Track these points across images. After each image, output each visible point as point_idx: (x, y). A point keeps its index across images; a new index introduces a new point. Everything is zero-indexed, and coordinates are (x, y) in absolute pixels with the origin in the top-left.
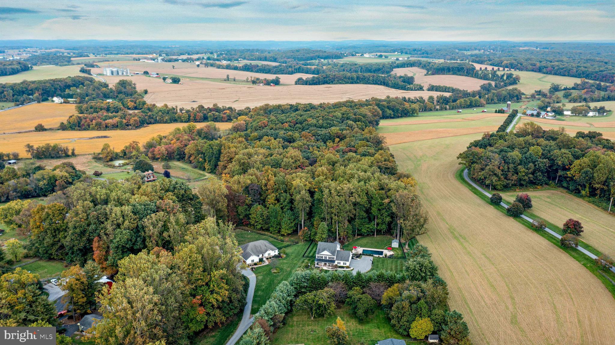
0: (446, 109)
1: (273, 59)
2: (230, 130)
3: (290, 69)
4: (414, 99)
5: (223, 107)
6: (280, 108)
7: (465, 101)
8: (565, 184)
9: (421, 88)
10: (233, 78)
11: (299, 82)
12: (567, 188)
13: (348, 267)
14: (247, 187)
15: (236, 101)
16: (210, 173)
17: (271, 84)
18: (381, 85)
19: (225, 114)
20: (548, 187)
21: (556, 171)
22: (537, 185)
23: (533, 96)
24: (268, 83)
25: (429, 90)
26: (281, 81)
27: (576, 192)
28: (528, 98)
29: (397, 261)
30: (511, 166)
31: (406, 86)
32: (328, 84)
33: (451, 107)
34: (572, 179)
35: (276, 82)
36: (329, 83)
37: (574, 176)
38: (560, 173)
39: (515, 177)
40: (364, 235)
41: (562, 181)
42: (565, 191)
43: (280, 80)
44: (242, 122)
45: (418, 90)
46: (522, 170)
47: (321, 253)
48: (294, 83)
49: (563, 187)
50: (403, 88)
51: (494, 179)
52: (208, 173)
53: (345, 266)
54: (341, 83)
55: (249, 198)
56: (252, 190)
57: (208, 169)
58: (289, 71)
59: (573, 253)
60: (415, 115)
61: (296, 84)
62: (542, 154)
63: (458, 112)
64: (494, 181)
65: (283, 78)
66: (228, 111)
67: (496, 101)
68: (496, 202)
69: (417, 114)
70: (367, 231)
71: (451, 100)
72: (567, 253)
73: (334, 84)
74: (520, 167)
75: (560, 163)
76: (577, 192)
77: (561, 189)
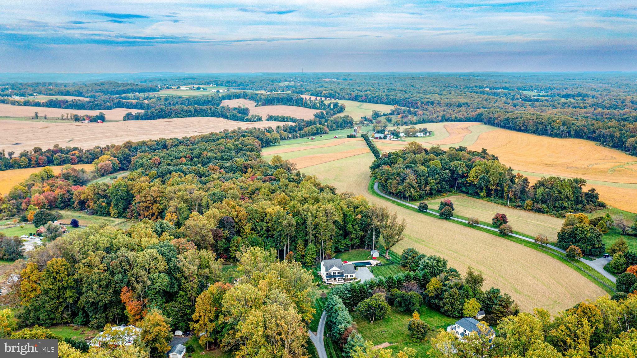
0: (297, 137)
1: (77, 94)
2: (95, 172)
3: (109, 104)
4: (263, 129)
5: (66, 147)
6: (145, 144)
7: (312, 128)
8: (464, 190)
9: (259, 119)
10: (43, 115)
11: (128, 117)
12: (467, 193)
13: (355, 279)
14: (221, 221)
15: (71, 140)
16: (117, 217)
17: (99, 121)
18: (219, 117)
19: (73, 155)
20: (450, 193)
21: (456, 179)
22: (443, 193)
23: (361, 122)
24: (93, 120)
25: (267, 120)
26: (107, 117)
27: (474, 195)
28: (358, 124)
29: (389, 267)
30: (423, 178)
31: (244, 117)
32: (164, 118)
33: (301, 135)
34: (471, 184)
35: (102, 118)
36: (166, 117)
37: (473, 182)
38: (460, 180)
39: (428, 188)
40: (341, 251)
41: (461, 187)
42: (465, 195)
43: (105, 116)
44: (107, 162)
45: (257, 120)
46: (432, 181)
47: (330, 270)
48: (122, 119)
49: (462, 192)
50: (242, 120)
51: (413, 191)
52: (114, 217)
53: (352, 278)
54: (178, 117)
55: (227, 232)
56: (227, 222)
57: (115, 213)
58: (108, 106)
59: (511, 239)
60: (278, 144)
61: (125, 120)
62: (443, 167)
63: (312, 139)
64: (413, 192)
65: (108, 114)
66: (76, 152)
67: (335, 127)
68: (423, 209)
69: (279, 143)
70: (344, 247)
71: (297, 129)
72: (507, 239)
73: (172, 118)
74: (429, 179)
75: (460, 172)
76: (476, 195)
77: (462, 194)
